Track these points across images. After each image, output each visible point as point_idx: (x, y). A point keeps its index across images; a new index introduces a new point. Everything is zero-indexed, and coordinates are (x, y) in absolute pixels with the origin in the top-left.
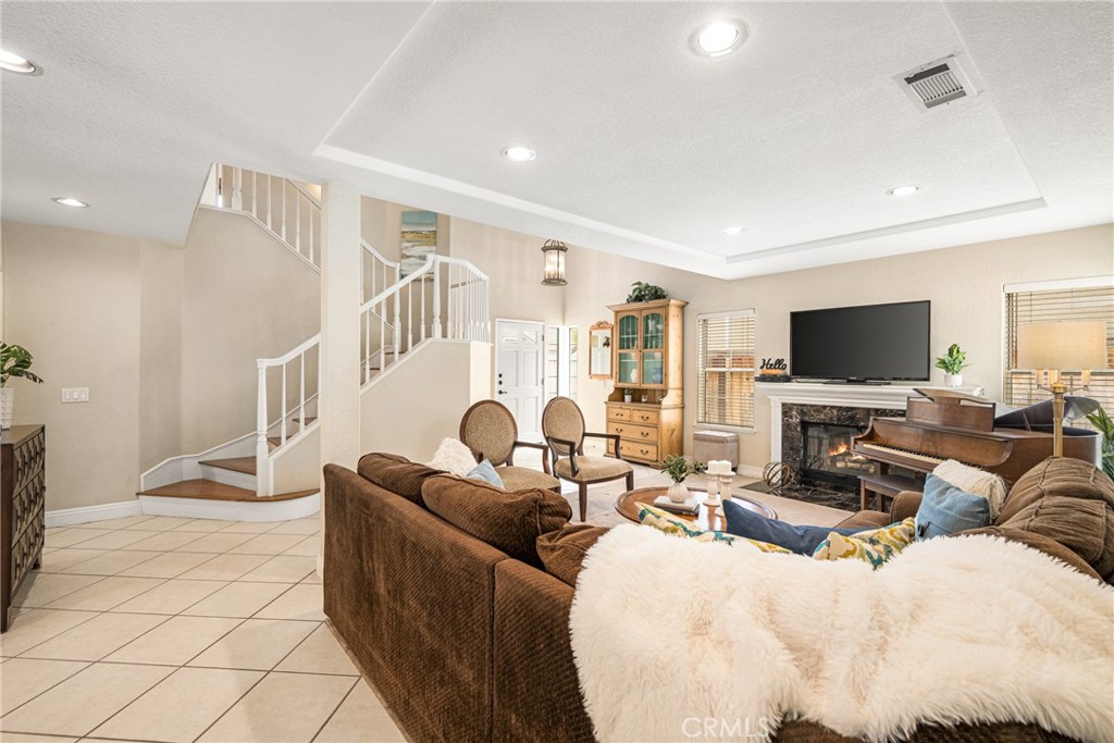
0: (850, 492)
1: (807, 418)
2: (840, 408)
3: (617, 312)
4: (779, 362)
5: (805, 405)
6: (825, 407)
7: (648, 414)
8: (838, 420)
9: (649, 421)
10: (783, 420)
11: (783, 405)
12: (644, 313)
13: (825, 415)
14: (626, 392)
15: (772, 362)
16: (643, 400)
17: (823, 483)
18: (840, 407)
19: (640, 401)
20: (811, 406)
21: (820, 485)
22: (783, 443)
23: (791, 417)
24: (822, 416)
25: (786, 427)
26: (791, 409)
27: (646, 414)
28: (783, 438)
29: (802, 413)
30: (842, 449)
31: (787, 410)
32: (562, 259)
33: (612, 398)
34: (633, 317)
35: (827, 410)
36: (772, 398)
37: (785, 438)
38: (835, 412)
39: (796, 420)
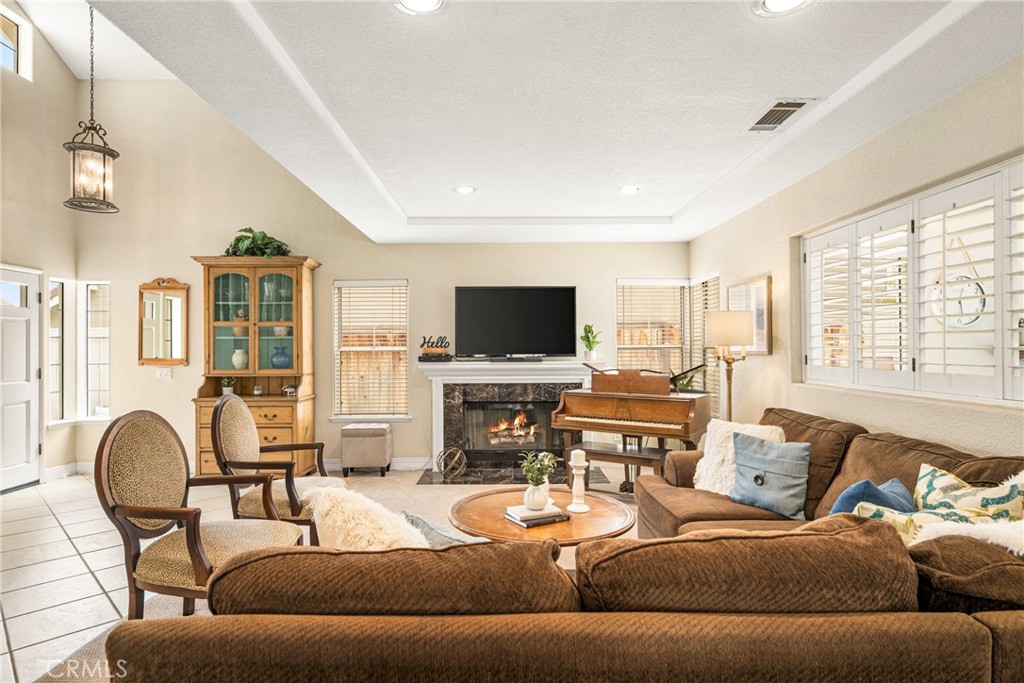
0: (509, 466)
1: (469, 398)
2: (500, 386)
3: (208, 268)
4: (442, 340)
5: (467, 385)
6: (487, 385)
7: (275, 411)
8: (499, 397)
9: (276, 420)
10: (445, 403)
11: (445, 386)
12: (260, 273)
13: (488, 393)
14: (225, 383)
15: (434, 339)
16: (256, 392)
17: (484, 463)
18: (501, 384)
19: (252, 395)
20: (474, 385)
21: (481, 465)
22: (445, 427)
23: (453, 399)
24: (485, 395)
25: (448, 409)
26: (453, 390)
27: (270, 412)
28: (445, 421)
29: (465, 394)
30: (503, 426)
31: (449, 390)
32: (109, 171)
33: (203, 393)
34: (237, 277)
35: (489, 389)
36: (434, 379)
37: (447, 421)
38: (496, 389)
39: (458, 400)
